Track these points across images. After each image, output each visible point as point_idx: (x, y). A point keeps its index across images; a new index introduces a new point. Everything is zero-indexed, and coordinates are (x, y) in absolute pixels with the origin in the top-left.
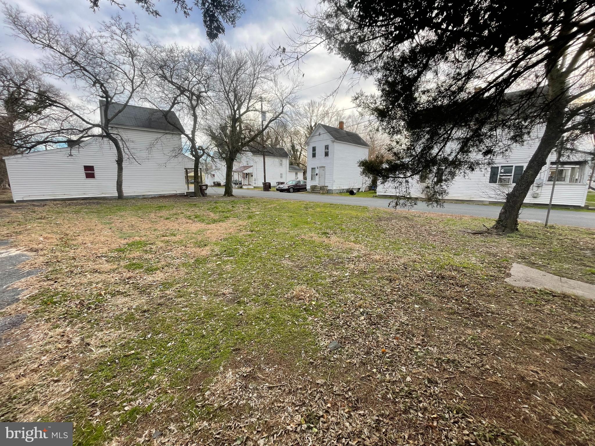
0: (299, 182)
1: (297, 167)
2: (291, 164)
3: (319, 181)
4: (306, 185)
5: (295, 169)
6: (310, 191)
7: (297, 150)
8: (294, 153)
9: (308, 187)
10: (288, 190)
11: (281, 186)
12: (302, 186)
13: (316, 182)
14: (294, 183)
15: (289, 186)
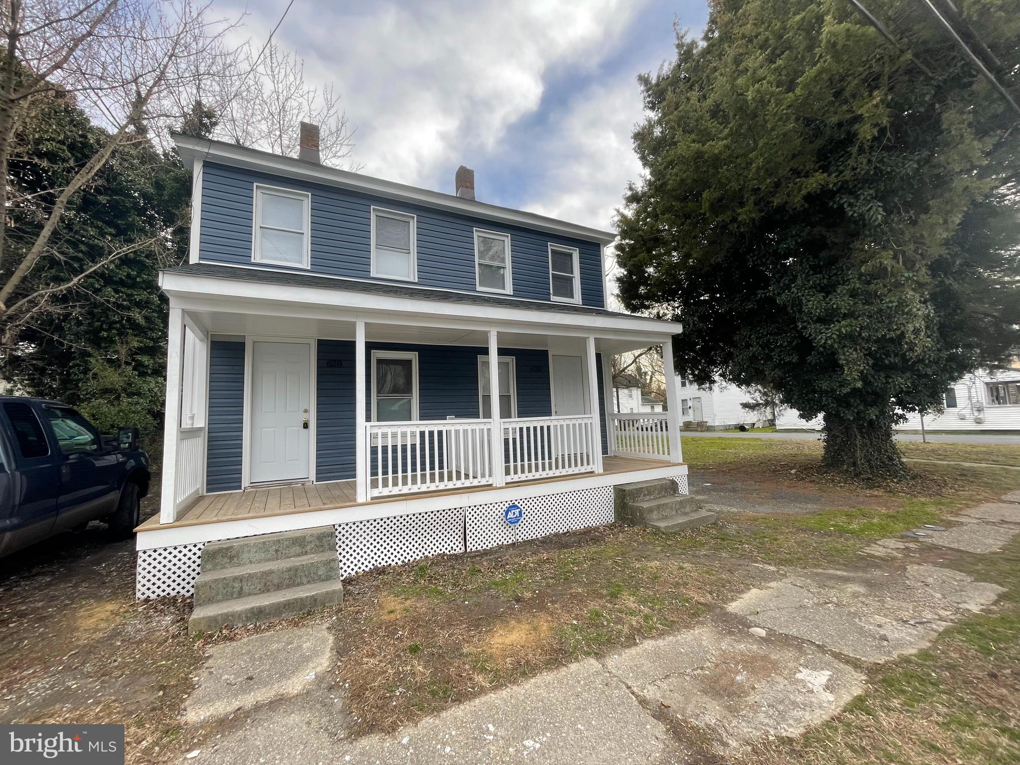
2: (643, 395)
5: (650, 401)
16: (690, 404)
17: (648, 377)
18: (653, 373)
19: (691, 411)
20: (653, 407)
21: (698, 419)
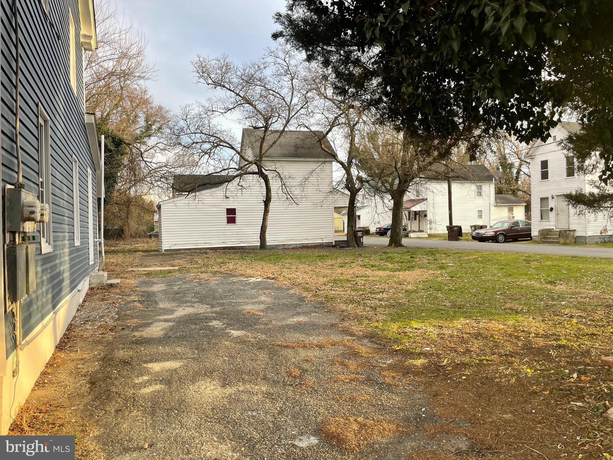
0: (516, 223)
1: (511, 197)
2: (499, 191)
3: (557, 221)
4: (530, 230)
5: (508, 201)
6: (538, 239)
7: (511, 166)
8: (504, 171)
9: (535, 233)
10: (494, 239)
11: (482, 231)
12: (522, 230)
13: (551, 224)
14: (506, 226)
15: (496, 232)
16: (552, 204)
17: (515, 171)
18: (520, 165)
19: (552, 215)
20: (511, 210)
21: (563, 226)
